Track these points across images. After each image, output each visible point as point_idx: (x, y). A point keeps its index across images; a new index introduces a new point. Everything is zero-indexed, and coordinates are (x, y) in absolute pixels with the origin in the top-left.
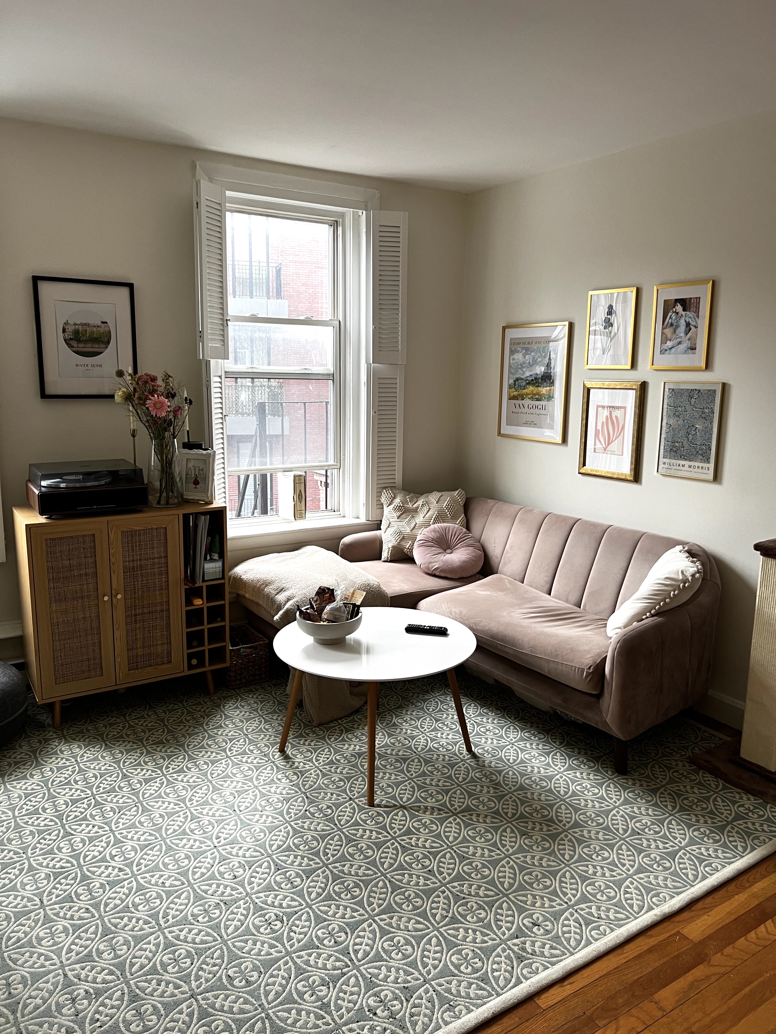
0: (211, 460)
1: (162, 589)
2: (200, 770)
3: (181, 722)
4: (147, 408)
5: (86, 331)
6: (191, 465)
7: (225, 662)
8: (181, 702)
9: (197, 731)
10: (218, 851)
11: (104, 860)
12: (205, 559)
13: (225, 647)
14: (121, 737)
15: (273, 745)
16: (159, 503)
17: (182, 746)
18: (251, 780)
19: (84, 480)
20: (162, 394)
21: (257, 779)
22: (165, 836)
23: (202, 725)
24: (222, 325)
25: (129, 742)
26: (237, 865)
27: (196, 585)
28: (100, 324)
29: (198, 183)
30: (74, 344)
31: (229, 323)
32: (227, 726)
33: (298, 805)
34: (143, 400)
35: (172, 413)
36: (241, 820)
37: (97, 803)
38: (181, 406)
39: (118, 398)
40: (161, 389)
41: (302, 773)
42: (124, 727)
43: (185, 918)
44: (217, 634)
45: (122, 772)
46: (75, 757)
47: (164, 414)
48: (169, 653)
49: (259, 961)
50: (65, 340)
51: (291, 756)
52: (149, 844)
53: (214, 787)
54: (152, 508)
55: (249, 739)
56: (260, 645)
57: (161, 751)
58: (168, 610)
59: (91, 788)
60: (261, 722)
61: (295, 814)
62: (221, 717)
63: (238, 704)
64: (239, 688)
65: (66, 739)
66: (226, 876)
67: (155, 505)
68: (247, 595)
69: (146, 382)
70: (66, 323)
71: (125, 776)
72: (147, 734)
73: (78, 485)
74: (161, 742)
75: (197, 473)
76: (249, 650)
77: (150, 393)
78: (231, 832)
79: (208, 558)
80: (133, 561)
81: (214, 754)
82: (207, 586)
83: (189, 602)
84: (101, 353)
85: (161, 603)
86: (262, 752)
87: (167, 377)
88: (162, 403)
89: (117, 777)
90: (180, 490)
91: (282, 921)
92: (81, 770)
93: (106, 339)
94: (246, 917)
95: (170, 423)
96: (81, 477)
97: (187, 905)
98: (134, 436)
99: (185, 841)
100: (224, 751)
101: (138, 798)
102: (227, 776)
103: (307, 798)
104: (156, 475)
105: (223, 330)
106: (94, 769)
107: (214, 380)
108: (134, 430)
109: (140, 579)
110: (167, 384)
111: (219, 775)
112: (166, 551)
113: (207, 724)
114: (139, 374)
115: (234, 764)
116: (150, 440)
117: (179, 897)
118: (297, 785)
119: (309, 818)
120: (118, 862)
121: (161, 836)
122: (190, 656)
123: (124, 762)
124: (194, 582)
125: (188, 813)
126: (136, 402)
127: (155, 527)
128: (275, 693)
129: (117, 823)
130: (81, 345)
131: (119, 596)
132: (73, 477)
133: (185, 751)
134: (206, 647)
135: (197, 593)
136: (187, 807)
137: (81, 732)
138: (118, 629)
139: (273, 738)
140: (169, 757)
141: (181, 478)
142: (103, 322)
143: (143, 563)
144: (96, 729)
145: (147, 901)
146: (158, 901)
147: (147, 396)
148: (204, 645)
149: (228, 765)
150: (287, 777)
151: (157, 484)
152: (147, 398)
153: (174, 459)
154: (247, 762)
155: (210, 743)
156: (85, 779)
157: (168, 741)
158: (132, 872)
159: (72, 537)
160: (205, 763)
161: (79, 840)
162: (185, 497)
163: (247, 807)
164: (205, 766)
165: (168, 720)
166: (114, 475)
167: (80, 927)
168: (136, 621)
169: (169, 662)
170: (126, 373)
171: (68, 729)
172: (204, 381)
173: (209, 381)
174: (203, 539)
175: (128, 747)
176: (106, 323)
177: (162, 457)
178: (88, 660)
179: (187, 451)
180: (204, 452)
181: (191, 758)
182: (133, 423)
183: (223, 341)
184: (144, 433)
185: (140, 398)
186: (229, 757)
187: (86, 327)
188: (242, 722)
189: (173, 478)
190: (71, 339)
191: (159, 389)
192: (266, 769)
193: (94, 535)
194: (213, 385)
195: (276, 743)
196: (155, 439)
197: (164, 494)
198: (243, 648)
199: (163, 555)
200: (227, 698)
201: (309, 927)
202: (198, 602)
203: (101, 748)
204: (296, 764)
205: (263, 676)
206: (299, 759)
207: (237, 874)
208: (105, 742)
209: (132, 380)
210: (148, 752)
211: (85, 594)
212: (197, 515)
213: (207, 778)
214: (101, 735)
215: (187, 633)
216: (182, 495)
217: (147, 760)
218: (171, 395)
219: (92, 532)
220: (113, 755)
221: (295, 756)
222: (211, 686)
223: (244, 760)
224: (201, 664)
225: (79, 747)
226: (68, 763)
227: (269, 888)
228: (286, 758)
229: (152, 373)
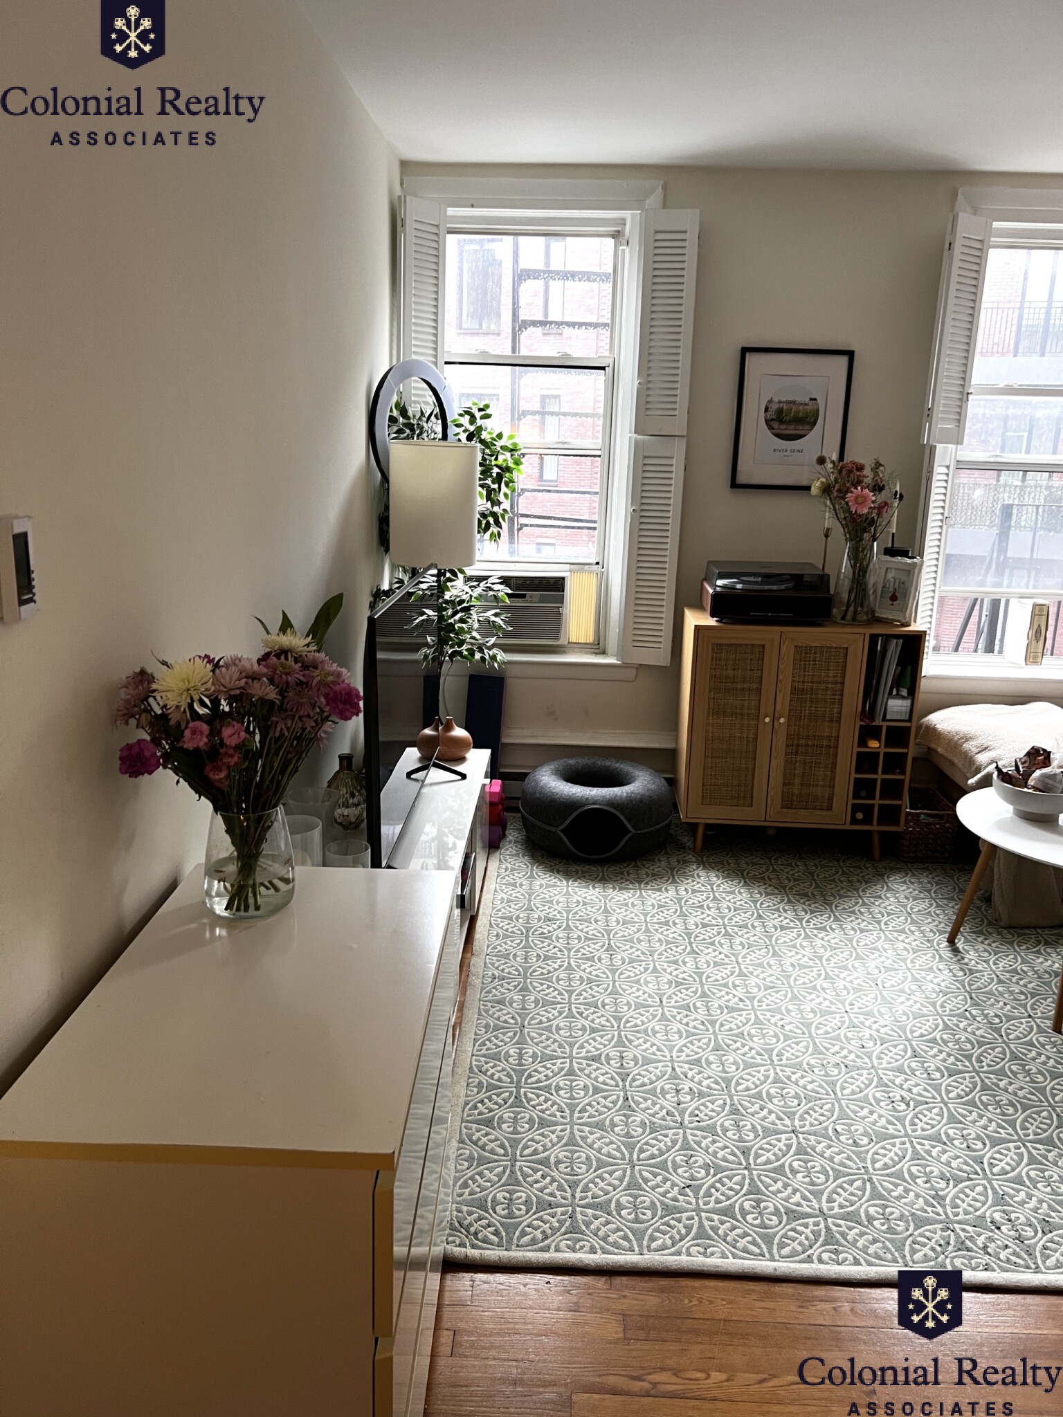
0: (916, 571)
1: (832, 721)
2: (845, 934)
3: (833, 880)
4: (847, 503)
5: (791, 410)
6: (890, 576)
7: (897, 824)
8: (838, 861)
9: (850, 894)
10: (849, 1016)
11: (726, 985)
12: (890, 693)
13: (900, 806)
14: (763, 878)
15: (941, 933)
16: (843, 618)
17: (830, 905)
18: (904, 961)
19: (762, 583)
20: (868, 487)
21: (912, 961)
22: (792, 984)
23: (857, 890)
24: (961, 400)
25: (770, 885)
26: (868, 1036)
27: (874, 724)
28: (807, 400)
29: (955, 218)
30: (775, 425)
31: (970, 397)
32: (888, 898)
33: (958, 1002)
34: (844, 492)
35: (876, 511)
36: (882, 996)
37: (727, 934)
38: (889, 502)
39: (814, 491)
40: (868, 480)
41: (971, 972)
42: (767, 870)
43: (800, 1064)
44: (892, 789)
45: (758, 913)
46: (712, 885)
47: (866, 511)
48: (831, 798)
49: (873, 1130)
50: (767, 421)
51: (961, 950)
52: (774, 987)
53: (857, 954)
54: (835, 623)
55: (912, 919)
56: (948, 815)
57: (804, 903)
58: (836, 747)
59: (723, 918)
60: (931, 905)
61: (951, 1010)
62: (883, 887)
63: (907, 879)
64: (911, 863)
65: (704, 866)
66: (853, 1042)
67: (839, 620)
68: (939, 750)
69: (850, 471)
70: (770, 401)
71: (760, 917)
72: (792, 884)
73: (756, 587)
74: (806, 895)
75: (897, 586)
76: (931, 820)
77: (853, 484)
78: (868, 1004)
79: (894, 692)
80: (804, 682)
81: (865, 923)
82: (888, 727)
83: (862, 742)
84: (804, 436)
85: (829, 738)
86: (925, 936)
87: (878, 465)
88: (865, 498)
89: (752, 915)
90: (872, 605)
91: (908, 1105)
92: (715, 898)
93: (813, 419)
94: (867, 1086)
95: (872, 522)
96: (760, 579)
97: (804, 1053)
98: (827, 536)
99: (813, 996)
100: (879, 923)
101: (770, 941)
102: (876, 949)
103: (971, 998)
104: (846, 584)
105: (960, 407)
106: (729, 901)
107: (939, 472)
108: (828, 529)
109: (808, 705)
110: (876, 474)
111: (866, 945)
112: (844, 677)
113: (863, 891)
114: (845, 461)
115: (887, 939)
116: (844, 541)
117: (797, 1044)
118: (962, 982)
119: (967, 1019)
120: (740, 992)
121: (789, 983)
122: (856, 808)
123: (762, 904)
124: (872, 718)
125: (823, 972)
126: (835, 494)
127: (834, 645)
128: (958, 879)
129: (744, 957)
130: (783, 427)
131: (782, 720)
132: (752, 579)
133: (832, 911)
134: (877, 802)
135: (873, 732)
136: (822, 965)
137: (721, 863)
138: (775, 758)
139: (943, 925)
140: (812, 912)
141: (875, 591)
142: (811, 399)
143: (815, 686)
144: (737, 864)
145: (764, 1036)
146: (774, 1040)
147: (848, 488)
148: (874, 798)
149: (879, 938)
150: (951, 971)
151: (845, 596)
152: (848, 491)
153: (871, 566)
154: (903, 941)
155: (863, 910)
156: (719, 908)
157: (814, 895)
158: (753, 1006)
159: (740, 645)
160: (853, 929)
161: (704, 960)
162: (877, 615)
163: (893, 986)
164: (852, 932)
165: (818, 876)
166: (797, 579)
167: (694, 1035)
168: (797, 752)
169: (830, 809)
170: (828, 461)
171: (708, 857)
172: (925, 471)
173: (930, 472)
174: (891, 667)
175: (768, 890)
176: (815, 399)
177: (855, 564)
178: (739, 785)
179: (888, 558)
180: (909, 561)
181: (836, 919)
182: (829, 521)
183: (959, 421)
184: (838, 533)
185: (839, 491)
186: (883, 931)
187: (791, 405)
188: (907, 898)
189: (865, 590)
190: (773, 420)
191: (865, 480)
192: (925, 955)
193: (764, 646)
194: (936, 477)
195: (945, 932)
196: (851, 540)
197: (852, 608)
198: (923, 814)
199: (839, 680)
200: (893, 870)
201: (940, 1122)
202: (874, 744)
203: (739, 883)
204: (966, 960)
205: (947, 855)
206: (971, 956)
207: (865, 1044)
208: (744, 879)
209: (833, 468)
210: (789, 901)
211: (746, 711)
212: (888, 638)
213: (852, 944)
214: (742, 872)
215: (855, 779)
216: (873, 612)
217: (787, 908)
218: (878, 488)
219: (762, 642)
220: (751, 893)
221: (967, 952)
222: (877, 853)
223: (900, 938)
224: (868, 820)
225: (717, 876)
226: (703, 889)
227: (900, 1070)
228: (955, 951)
229: (860, 460)
